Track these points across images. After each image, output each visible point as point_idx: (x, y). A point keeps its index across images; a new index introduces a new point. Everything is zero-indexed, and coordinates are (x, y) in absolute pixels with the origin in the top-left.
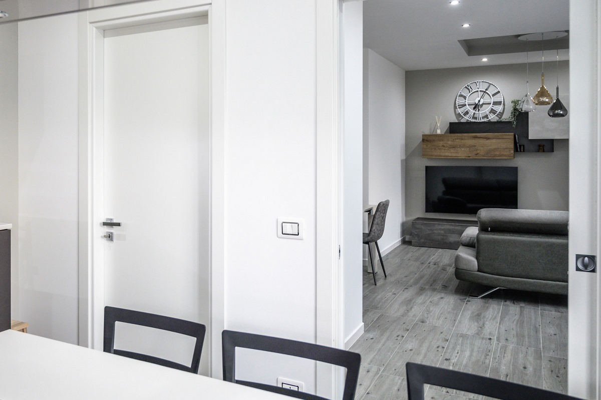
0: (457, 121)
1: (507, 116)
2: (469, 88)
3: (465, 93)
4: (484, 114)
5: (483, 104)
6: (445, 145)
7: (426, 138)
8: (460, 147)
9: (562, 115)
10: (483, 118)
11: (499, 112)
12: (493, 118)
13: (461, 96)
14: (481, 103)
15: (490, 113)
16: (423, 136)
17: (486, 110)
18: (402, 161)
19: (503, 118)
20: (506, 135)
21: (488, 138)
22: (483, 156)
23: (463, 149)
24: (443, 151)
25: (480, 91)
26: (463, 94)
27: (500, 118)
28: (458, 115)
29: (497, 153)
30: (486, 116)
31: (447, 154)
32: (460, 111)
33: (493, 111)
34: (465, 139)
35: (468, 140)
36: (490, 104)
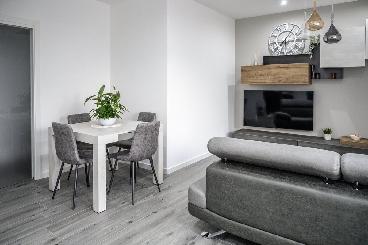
0: (270, 56)
1: (307, 50)
2: (279, 29)
3: (276, 33)
4: (289, 49)
5: (289, 41)
6: (257, 74)
7: (243, 69)
8: (268, 75)
10: (288, 53)
11: (301, 47)
12: (296, 52)
13: (273, 36)
14: (287, 40)
15: (294, 49)
16: (242, 67)
17: (291, 46)
18: (230, 87)
19: (304, 51)
20: (302, 65)
21: (288, 68)
22: (284, 82)
23: (270, 77)
24: (255, 78)
25: (287, 31)
26: (274, 34)
27: (302, 52)
28: (271, 51)
29: (295, 80)
30: (291, 51)
31: (258, 81)
32: (271, 48)
33: (296, 47)
34: (271, 69)
35: (273, 69)
36: (294, 41)
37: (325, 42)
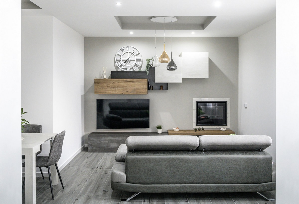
0: (116, 71)
1: (144, 69)
2: (123, 50)
3: (121, 53)
4: (130, 67)
5: (131, 60)
6: (108, 86)
7: (96, 81)
8: (117, 87)
9: (174, 70)
10: (131, 69)
11: (140, 66)
12: (136, 69)
13: (118, 55)
14: (129, 60)
15: (134, 66)
16: (95, 80)
17: (132, 64)
18: (82, 96)
19: (141, 69)
20: (143, 80)
21: (133, 82)
22: (130, 93)
23: (119, 88)
24: (107, 89)
25: (129, 52)
26: (119, 54)
27: (140, 69)
28: (117, 67)
29: (139, 91)
30: (132, 68)
31: (109, 92)
32: (117, 64)
33: (136, 65)
34: (120, 82)
35: (121, 82)
36: (134, 60)
37: (168, 70)
